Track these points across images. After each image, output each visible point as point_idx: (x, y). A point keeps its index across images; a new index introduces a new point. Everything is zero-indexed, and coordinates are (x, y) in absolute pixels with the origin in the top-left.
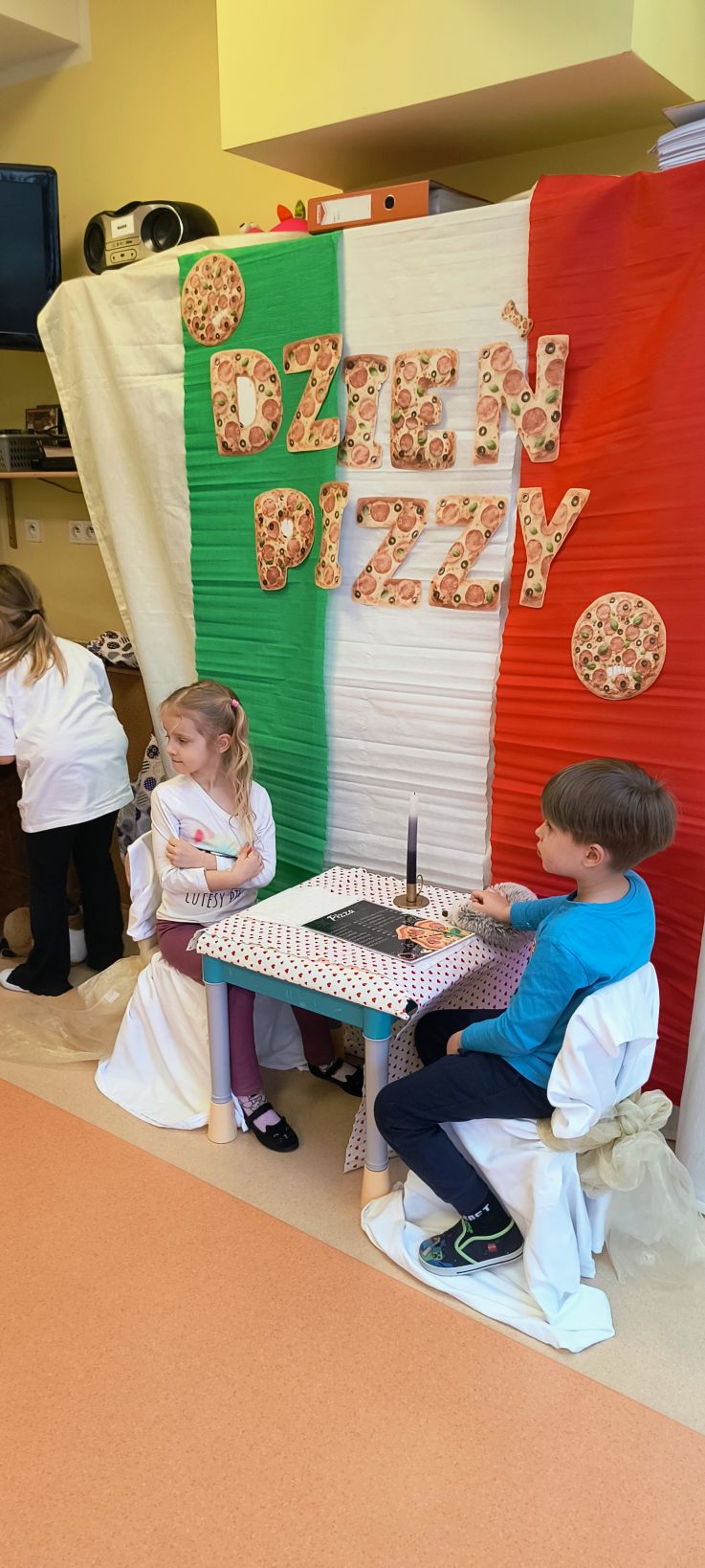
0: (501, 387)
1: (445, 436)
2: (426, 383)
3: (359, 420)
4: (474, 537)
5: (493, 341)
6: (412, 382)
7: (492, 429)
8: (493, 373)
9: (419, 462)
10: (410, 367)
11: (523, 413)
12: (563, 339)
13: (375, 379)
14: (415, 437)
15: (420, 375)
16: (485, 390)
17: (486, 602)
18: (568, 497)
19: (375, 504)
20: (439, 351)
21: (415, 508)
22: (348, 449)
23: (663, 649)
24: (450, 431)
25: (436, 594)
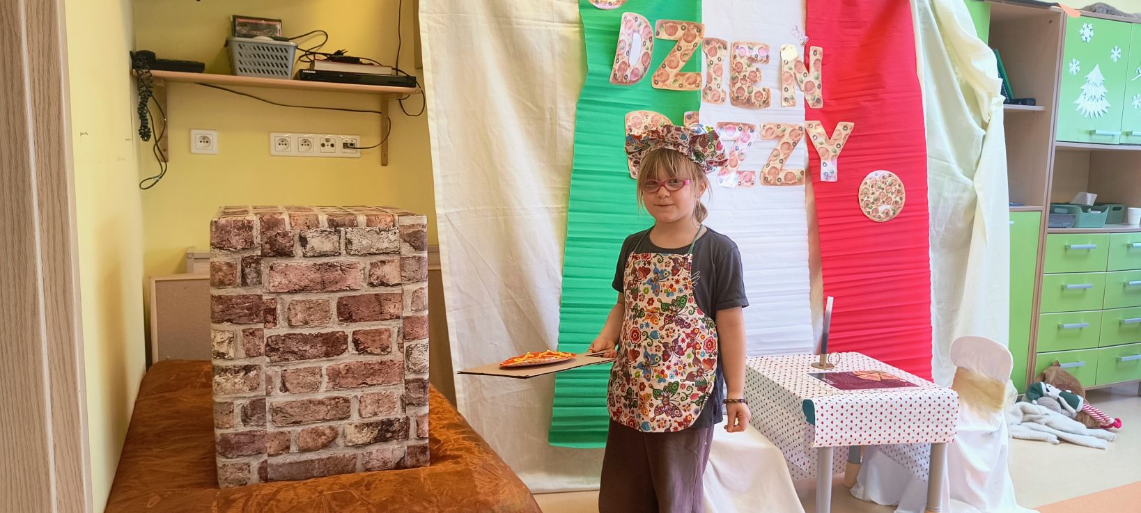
0: (793, 68)
1: (764, 90)
2: (752, 60)
3: (714, 76)
4: (786, 146)
6: (743, 59)
7: (790, 88)
8: (788, 60)
9: (748, 103)
10: (742, 50)
11: (804, 83)
12: (820, 49)
13: (721, 53)
14: (746, 89)
15: (749, 55)
16: (786, 68)
17: (797, 181)
18: (840, 126)
19: (727, 126)
20: (759, 44)
21: (750, 130)
22: (708, 92)
23: (904, 195)
24: (766, 87)
25: (765, 178)
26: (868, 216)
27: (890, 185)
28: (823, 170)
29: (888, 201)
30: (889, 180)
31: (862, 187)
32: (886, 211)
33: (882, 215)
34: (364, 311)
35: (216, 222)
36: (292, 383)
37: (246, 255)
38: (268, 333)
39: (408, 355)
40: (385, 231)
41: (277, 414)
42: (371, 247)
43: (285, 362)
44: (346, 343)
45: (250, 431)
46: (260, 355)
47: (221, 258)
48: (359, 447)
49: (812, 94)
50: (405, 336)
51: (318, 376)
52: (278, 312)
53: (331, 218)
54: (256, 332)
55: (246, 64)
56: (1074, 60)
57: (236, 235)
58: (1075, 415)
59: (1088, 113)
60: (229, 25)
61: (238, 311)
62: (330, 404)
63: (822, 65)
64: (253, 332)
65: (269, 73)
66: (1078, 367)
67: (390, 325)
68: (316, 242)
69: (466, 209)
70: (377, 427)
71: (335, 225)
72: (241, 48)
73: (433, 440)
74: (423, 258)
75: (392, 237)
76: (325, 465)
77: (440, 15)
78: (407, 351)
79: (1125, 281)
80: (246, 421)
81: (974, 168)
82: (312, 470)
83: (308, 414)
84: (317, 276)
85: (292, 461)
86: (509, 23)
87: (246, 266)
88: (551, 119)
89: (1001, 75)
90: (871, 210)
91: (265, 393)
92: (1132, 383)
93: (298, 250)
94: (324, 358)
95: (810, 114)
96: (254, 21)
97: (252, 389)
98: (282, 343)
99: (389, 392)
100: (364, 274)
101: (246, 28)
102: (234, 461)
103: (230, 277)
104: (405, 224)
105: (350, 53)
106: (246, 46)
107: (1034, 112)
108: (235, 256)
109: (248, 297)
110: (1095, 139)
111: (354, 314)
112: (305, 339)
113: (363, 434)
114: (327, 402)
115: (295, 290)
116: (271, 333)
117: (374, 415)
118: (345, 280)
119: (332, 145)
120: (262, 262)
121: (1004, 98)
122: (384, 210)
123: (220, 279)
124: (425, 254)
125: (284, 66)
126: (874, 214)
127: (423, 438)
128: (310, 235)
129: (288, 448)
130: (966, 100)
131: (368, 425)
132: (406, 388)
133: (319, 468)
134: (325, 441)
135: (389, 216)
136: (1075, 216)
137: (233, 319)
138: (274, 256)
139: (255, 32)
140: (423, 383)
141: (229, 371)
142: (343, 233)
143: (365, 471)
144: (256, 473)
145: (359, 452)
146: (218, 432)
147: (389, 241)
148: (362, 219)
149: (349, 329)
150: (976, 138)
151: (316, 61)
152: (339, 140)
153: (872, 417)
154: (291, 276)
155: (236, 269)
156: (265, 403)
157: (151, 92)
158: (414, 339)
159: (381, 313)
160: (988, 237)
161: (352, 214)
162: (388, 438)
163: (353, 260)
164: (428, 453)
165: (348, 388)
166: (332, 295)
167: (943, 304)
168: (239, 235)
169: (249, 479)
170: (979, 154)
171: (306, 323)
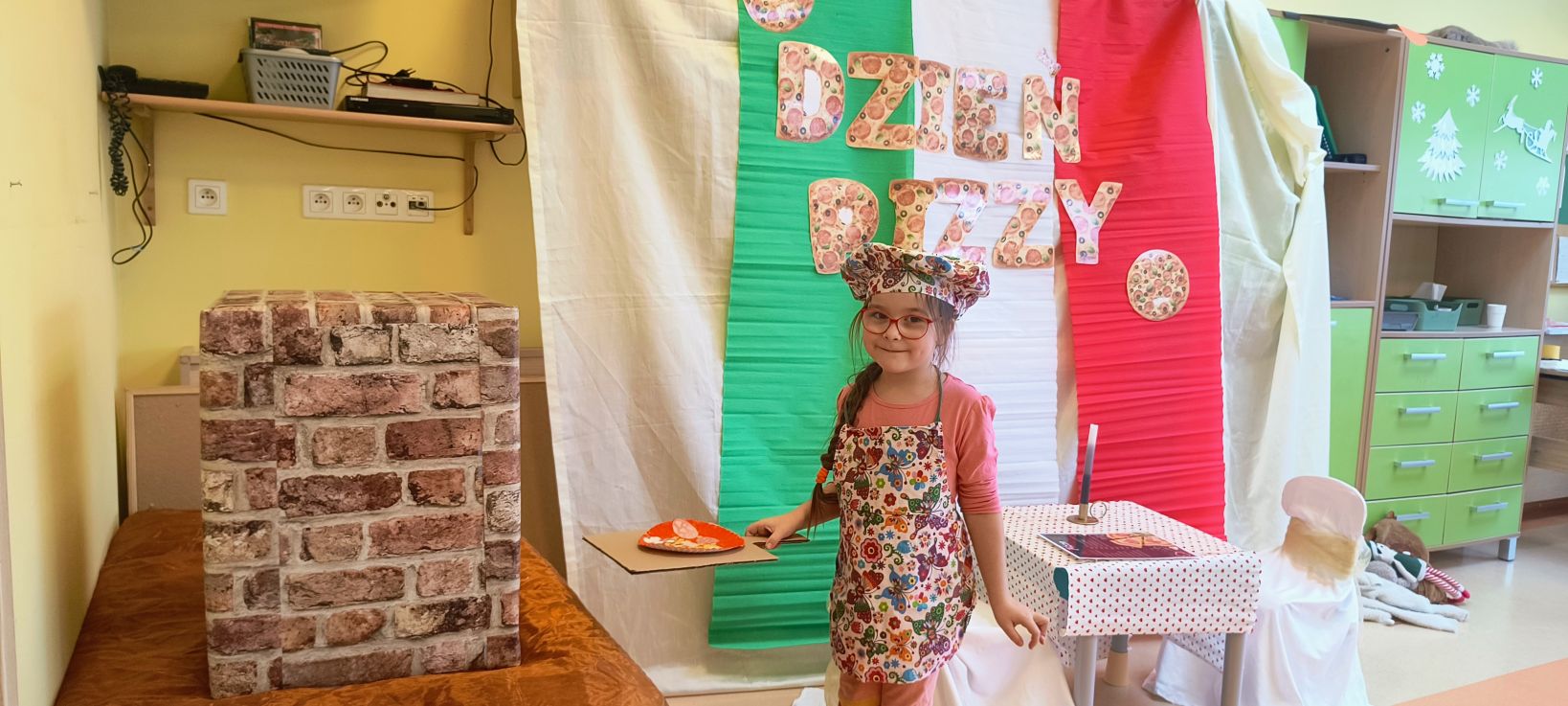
0: (1039, 106)
2: (984, 94)
3: (931, 114)
4: (1028, 214)
5: (1034, 73)
6: (971, 92)
7: (1035, 134)
8: (1033, 95)
9: (978, 153)
10: (971, 79)
11: (1054, 126)
12: (1076, 82)
13: (942, 82)
14: (975, 133)
15: (979, 87)
16: (1029, 107)
17: (1043, 262)
18: (1103, 188)
19: (948, 184)
20: (993, 71)
21: (979, 190)
22: (923, 135)
23: (1188, 283)
24: (1003, 132)
25: (1000, 257)
26: (1140, 312)
27: (1169, 270)
28: (1080, 247)
29: (1166, 291)
30: (1168, 263)
31: (1132, 272)
32: (1164, 306)
33: (1158, 312)
34: (426, 444)
35: (207, 314)
36: (318, 548)
37: (252, 362)
38: (282, 474)
39: (490, 507)
40: (457, 329)
41: (296, 592)
42: (437, 352)
43: (308, 517)
44: (399, 490)
45: (256, 617)
46: (271, 506)
47: (215, 366)
48: (416, 639)
49: (1065, 143)
50: (486, 480)
51: (357, 538)
52: (298, 444)
53: (378, 309)
54: (265, 474)
55: (268, 87)
56: (1418, 103)
57: (236, 334)
58: (1415, 586)
59: (1436, 174)
60: (244, 31)
61: (239, 443)
62: (374, 578)
63: (1079, 103)
64: (262, 473)
65: (301, 100)
66: (1419, 520)
67: (464, 464)
68: (355, 344)
69: (582, 297)
70: (443, 610)
71: (383, 320)
72: (261, 64)
73: (525, 626)
74: (513, 368)
75: (468, 338)
76: (367, 665)
77: (547, 22)
78: (489, 501)
79: (1482, 403)
80: (251, 602)
81: (1284, 249)
82: (348, 673)
83: (341, 592)
84: (356, 393)
85: (318, 659)
86: (647, 37)
87: (251, 379)
88: (704, 172)
89: (1321, 122)
90: (1143, 304)
91: (278, 562)
92: (1491, 543)
93: (328, 355)
94: (366, 512)
95: (1062, 170)
96: (282, 27)
97: (259, 555)
98: (304, 490)
99: (461, 559)
100: (426, 390)
101: (270, 36)
102: (233, 658)
103: (228, 394)
104: (487, 320)
105: (419, 74)
106: (268, 62)
107: (1364, 172)
108: (236, 363)
109: (252, 423)
110: (1445, 210)
111: (411, 449)
112: (338, 484)
113: (423, 621)
114: (370, 575)
115: (323, 413)
116: (286, 475)
117: (439, 594)
118: (398, 398)
119: (393, 205)
120: (275, 372)
121: (1324, 153)
122: (460, 298)
123: (213, 396)
124: (516, 363)
125: (323, 90)
126: (1147, 310)
127: (511, 626)
128: (347, 334)
129: (312, 640)
130: (1274, 157)
131: (430, 608)
132: (487, 554)
133: (357, 670)
134: (366, 631)
135: (464, 307)
136: (1417, 315)
137: (232, 455)
138: (292, 364)
139: (283, 42)
140: (511, 547)
141: (226, 529)
142: (395, 332)
143: (425, 674)
144: (266, 676)
145: (416, 646)
146: (210, 617)
147: (463, 343)
148: (424, 311)
149: (403, 470)
150: (1287, 207)
151: (369, 84)
152: (403, 197)
153: (1145, 595)
154: (317, 392)
155: (237, 382)
156: (278, 576)
157: (128, 125)
158: (498, 484)
159: (451, 447)
160: (1301, 342)
161: (410, 304)
162: (460, 626)
163: (410, 370)
164: (518, 647)
165: (400, 554)
166: (378, 420)
167: (1239, 433)
168: (241, 333)
169: (255, 684)
170: (1290, 230)
171: (340, 461)
